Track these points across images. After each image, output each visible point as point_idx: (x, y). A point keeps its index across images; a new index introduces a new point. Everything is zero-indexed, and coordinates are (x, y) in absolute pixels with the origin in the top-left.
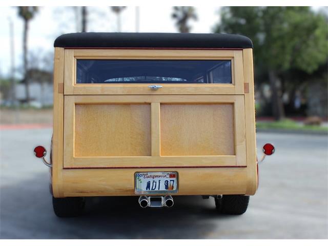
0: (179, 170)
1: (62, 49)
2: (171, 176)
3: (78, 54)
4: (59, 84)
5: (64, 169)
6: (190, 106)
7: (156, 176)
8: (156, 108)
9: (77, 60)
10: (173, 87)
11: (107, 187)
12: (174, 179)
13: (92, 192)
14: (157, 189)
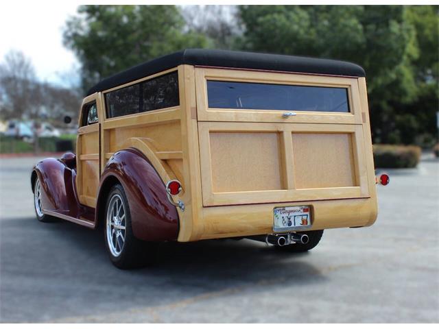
0: (313, 204)
1: (192, 66)
2: (305, 210)
3: (208, 75)
4: (192, 108)
5: (204, 207)
6: (315, 135)
7: (292, 211)
8: (288, 137)
9: (207, 80)
10: (302, 115)
11: (248, 226)
12: (308, 213)
13: (231, 232)
14: (293, 225)
